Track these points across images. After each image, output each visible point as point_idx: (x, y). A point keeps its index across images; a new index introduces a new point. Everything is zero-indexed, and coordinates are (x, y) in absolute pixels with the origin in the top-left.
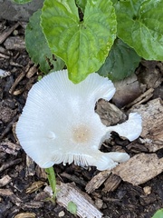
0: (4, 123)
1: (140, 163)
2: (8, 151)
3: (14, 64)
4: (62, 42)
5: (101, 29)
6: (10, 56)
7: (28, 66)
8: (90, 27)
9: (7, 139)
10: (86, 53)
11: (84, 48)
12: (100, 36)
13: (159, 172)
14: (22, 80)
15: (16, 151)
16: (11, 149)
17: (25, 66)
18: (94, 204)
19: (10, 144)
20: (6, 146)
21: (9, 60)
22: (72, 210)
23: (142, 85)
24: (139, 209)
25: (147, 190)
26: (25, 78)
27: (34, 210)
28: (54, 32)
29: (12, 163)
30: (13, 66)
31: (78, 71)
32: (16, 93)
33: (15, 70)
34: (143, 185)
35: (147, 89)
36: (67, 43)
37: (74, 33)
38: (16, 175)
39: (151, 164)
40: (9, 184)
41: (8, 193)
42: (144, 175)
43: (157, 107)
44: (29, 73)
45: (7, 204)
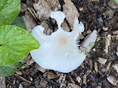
0: (48, 84)
1: (68, 13)
2: (64, 79)
3: (14, 83)
4: (18, 54)
5: (9, 34)
6: (9, 85)
7: (15, 75)
8: (8, 39)
9: (57, 81)
10: (23, 41)
11: (20, 42)
12: (13, 34)
13: (72, 4)
14: (24, 77)
15: (64, 75)
16: (63, 78)
17: (15, 76)
18: (90, 34)
19: (60, 79)
20: (62, 81)
21: (12, 86)
22: (93, 45)
23: (26, 13)
24: (90, 13)
25: (81, 9)
26: (22, 76)
27: (93, 63)
28: (13, 58)
29: (70, 77)
30: (16, 83)
31: (34, 44)
32: (32, 80)
33: (18, 82)
34: (79, 11)
35: (28, 11)
36: (18, 51)
37: (11, 48)
38: (76, 74)
39: (69, 8)
40: (81, 77)
41: (85, 77)
42: (74, 11)
43: (38, 5)
44: (20, 74)
45: (90, 77)
